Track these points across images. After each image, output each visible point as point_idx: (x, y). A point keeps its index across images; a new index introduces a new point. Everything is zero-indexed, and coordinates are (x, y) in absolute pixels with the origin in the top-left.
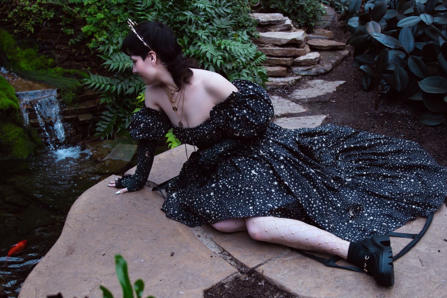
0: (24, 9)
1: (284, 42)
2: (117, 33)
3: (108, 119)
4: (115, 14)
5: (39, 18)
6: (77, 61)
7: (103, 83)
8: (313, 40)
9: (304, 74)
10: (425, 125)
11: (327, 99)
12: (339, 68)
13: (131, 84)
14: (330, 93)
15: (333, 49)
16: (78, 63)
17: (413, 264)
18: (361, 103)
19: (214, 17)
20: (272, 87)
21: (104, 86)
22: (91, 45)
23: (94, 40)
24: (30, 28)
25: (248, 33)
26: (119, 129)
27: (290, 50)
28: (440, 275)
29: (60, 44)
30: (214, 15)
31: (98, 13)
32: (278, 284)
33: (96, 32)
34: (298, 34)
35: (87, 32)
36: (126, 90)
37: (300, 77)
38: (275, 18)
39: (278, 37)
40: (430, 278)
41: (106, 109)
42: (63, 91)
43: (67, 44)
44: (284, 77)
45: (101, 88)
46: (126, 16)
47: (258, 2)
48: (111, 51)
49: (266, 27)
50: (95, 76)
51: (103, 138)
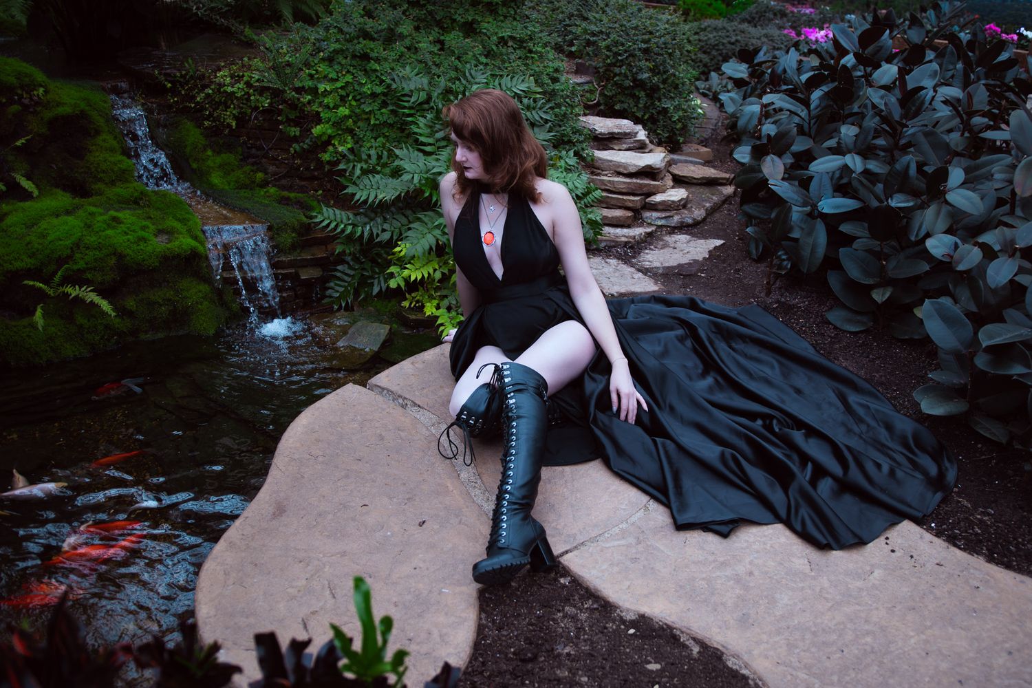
0: (222, 90)
1: (632, 170)
2: (369, 141)
3: (346, 278)
4: (367, 110)
5: (245, 106)
6: (301, 179)
7: (342, 222)
8: (679, 164)
9: (660, 223)
11: (694, 270)
12: (717, 215)
13: (386, 226)
14: (698, 261)
15: (710, 183)
16: (303, 183)
17: (798, 567)
18: (745, 281)
20: (608, 244)
21: (342, 226)
22: (326, 157)
23: (331, 148)
24: (229, 121)
25: (576, 154)
26: (363, 296)
27: (641, 184)
28: (836, 586)
29: (276, 149)
31: (340, 106)
32: (591, 587)
33: (335, 136)
34: (656, 158)
35: (321, 136)
36: (378, 235)
37: (653, 228)
38: (620, 129)
39: (623, 161)
40: (820, 592)
41: (343, 262)
42: (277, 229)
43: (287, 151)
44: (629, 227)
45: (339, 230)
46: (384, 115)
47: (596, 98)
48: (358, 172)
49: (606, 141)
50: (330, 210)
51: (336, 307)
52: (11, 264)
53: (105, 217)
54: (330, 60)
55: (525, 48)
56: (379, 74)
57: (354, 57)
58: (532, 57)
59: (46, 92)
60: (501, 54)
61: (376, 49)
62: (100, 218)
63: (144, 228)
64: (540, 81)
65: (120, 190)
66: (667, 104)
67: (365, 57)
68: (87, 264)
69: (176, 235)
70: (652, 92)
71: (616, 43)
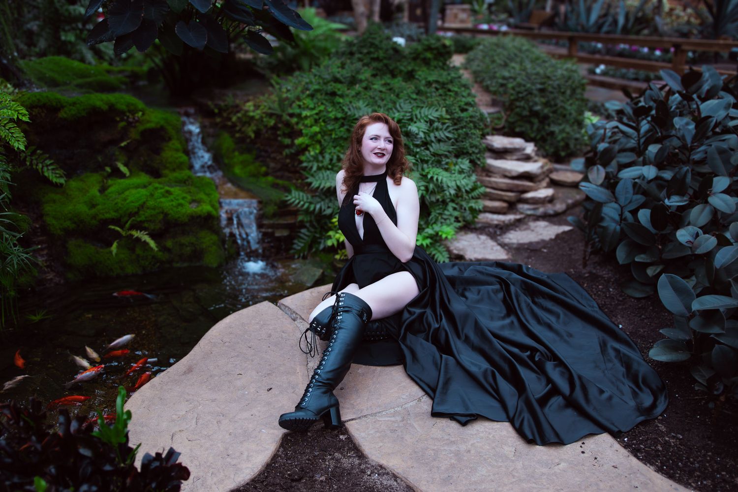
0: (247, 114)
1: (514, 174)
2: (330, 149)
3: (305, 237)
7: (303, 200)
8: (559, 172)
9: (529, 212)
10: (628, 296)
11: (540, 246)
12: (576, 209)
13: (330, 205)
14: (545, 240)
16: (290, 175)
17: (505, 452)
19: (432, 142)
20: (483, 225)
21: (303, 203)
22: (304, 158)
23: (307, 153)
24: (250, 134)
25: (471, 161)
26: (314, 250)
27: (517, 185)
28: (526, 469)
29: (275, 153)
30: (433, 139)
31: (314, 126)
33: (310, 145)
34: (534, 166)
35: (301, 144)
36: (324, 210)
37: (523, 216)
38: (512, 145)
39: (510, 168)
40: (512, 471)
41: (305, 227)
42: (265, 203)
43: (281, 153)
44: (504, 214)
45: (299, 206)
46: (342, 132)
47: (502, 123)
48: (315, 168)
49: (502, 153)
50: (297, 193)
51: (296, 256)
52: (103, 215)
53: (162, 190)
54: (312, 96)
55: (445, 88)
56: (341, 105)
57: (327, 94)
58: (450, 95)
59: (143, 114)
60: (426, 93)
61: (340, 88)
62: (160, 191)
63: (183, 198)
64: (449, 111)
65: (177, 175)
66: (555, 129)
67: (333, 94)
68: (146, 218)
69: (202, 204)
70: (544, 119)
71: (519, 85)
